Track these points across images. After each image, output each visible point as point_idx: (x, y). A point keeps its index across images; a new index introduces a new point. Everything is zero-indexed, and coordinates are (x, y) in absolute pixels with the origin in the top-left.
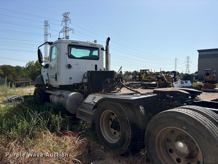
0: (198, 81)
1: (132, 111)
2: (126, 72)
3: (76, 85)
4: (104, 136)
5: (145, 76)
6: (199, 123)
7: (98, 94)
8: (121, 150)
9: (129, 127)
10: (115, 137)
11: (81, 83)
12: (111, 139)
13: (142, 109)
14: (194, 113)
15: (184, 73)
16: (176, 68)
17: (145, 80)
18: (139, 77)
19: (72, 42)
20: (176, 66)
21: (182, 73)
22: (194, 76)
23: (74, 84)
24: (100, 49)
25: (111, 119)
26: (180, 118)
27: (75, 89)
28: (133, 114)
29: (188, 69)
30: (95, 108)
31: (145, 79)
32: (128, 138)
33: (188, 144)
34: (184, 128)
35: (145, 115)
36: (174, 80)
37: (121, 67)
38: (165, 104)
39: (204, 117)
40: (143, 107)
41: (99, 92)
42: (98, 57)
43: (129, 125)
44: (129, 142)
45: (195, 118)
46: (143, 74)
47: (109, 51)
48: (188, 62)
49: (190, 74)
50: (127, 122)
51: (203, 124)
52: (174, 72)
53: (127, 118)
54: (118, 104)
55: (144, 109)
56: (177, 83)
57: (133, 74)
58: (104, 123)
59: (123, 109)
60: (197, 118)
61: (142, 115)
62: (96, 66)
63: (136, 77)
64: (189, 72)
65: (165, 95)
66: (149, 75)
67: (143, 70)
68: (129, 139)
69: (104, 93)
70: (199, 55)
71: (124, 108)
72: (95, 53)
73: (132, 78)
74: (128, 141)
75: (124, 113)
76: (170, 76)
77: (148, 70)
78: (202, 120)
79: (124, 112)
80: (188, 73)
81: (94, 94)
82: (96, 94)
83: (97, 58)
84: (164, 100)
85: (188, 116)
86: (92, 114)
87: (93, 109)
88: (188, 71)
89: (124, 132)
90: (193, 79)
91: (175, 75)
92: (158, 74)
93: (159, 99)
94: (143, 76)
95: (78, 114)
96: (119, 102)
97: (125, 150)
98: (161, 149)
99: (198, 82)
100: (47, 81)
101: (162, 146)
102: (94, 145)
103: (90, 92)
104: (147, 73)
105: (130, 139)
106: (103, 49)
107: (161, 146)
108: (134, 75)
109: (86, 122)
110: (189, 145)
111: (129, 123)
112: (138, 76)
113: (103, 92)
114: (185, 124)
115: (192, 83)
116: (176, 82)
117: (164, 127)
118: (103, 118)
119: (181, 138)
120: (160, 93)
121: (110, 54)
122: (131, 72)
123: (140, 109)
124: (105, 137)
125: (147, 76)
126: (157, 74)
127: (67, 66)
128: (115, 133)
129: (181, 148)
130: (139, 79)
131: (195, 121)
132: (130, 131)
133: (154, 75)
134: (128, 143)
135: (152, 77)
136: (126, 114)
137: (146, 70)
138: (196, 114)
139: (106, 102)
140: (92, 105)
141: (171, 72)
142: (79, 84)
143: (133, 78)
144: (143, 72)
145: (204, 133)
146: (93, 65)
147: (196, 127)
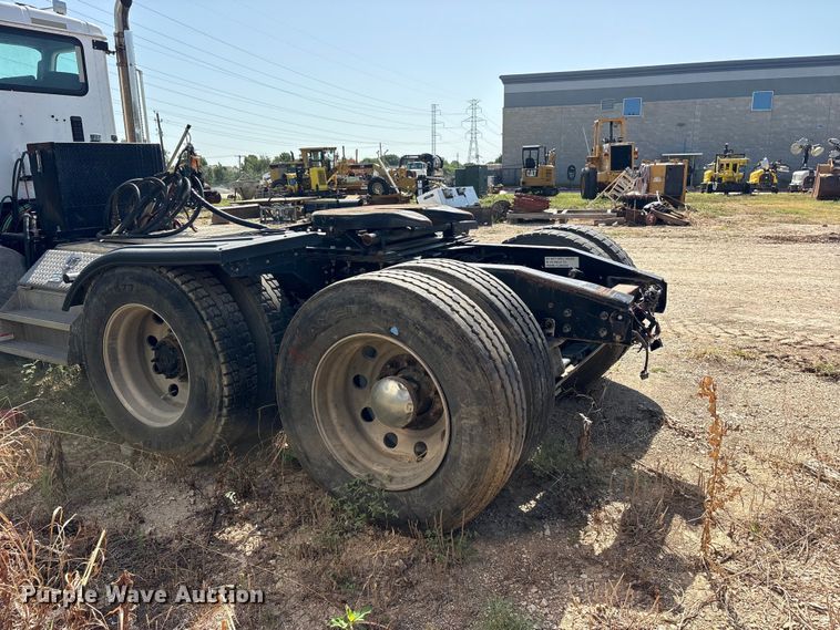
0: (501, 189)
1: (231, 299)
2: (246, 160)
4: (126, 405)
5: (320, 173)
6: (435, 308)
7: (90, 244)
8: (198, 445)
9: (218, 357)
10: (175, 404)
12: (156, 412)
13: (269, 289)
14: (427, 280)
15: (463, 162)
16: (434, 144)
17: (322, 188)
18: (299, 179)
20: (434, 135)
21: (456, 163)
22: (490, 173)
24: (87, 44)
25: (152, 340)
26: (382, 299)
28: (231, 309)
29: (474, 145)
30: (74, 304)
31: (321, 184)
32: (217, 396)
33: (415, 382)
34: (395, 330)
35: (282, 307)
36: (420, 185)
37: (189, 127)
38: (352, 263)
39: (455, 290)
40: (275, 281)
41: (95, 236)
42: (82, 80)
43: (219, 349)
44: (225, 411)
45: (425, 294)
46: (312, 164)
47: (132, 55)
48: (474, 119)
49: (482, 164)
50: (208, 341)
51: (448, 310)
52: (427, 158)
53: (208, 323)
54: (170, 275)
55: (276, 288)
56: (432, 195)
57: (273, 167)
58: (120, 357)
59: (190, 291)
60: (430, 293)
61: (268, 309)
62: (76, 123)
63: (284, 180)
64: (477, 156)
65: (353, 232)
66: (335, 169)
67: (314, 151)
68: (222, 402)
69: (118, 240)
70: (505, 94)
71: (196, 289)
72: (66, 63)
73: (270, 181)
74: (221, 409)
75: (196, 308)
76: (413, 174)
77: (333, 150)
78: (446, 299)
79: (197, 303)
80: (474, 162)
81: (74, 247)
82: (81, 246)
83: (75, 87)
84: (348, 248)
85: (406, 290)
86: (66, 327)
87: (66, 308)
88: (473, 154)
89: (200, 378)
90: (486, 180)
91: (430, 170)
92: (369, 165)
93: (332, 248)
94: (313, 175)
95: (5, 338)
96: (172, 268)
97: (210, 441)
98: (333, 414)
99: (502, 192)
101: (336, 406)
102: (89, 447)
103: (56, 239)
104: (329, 161)
105: (226, 400)
106: (101, 45)
107: (331, 405)
108: (277, 169)
109: (54, 366)
110: (415, 386)
111: (217, 344)
112: (293, 175)
113: (112, 238)
114: (397, 316)
115: (479, 196)
116: (426, 194)
117: (336, 337)
118: (113, 336)
119: (395, 368)
120: (335, 226)
121: (140, 72)
122: (268, 161)
123: (260, 290)
124: (130, 408)
125: (330, 172)
126: (366, 166)
128: (174, 389)
129: (393, 400)
130: (299, 187)
131: (424, 304)
132: (224, 371)
133: (354, 171)
134: (220, 416)
135: (350, 180)
136: (204, 309)
137: (323, 151)
138: (431, 283)
139: (118, 271)
140: (62, 290)
141: (416, 160)
143: (275, 184)
144: (314, 155)
145: (448, 339)
146: (61, 120)
147: (426, 323)
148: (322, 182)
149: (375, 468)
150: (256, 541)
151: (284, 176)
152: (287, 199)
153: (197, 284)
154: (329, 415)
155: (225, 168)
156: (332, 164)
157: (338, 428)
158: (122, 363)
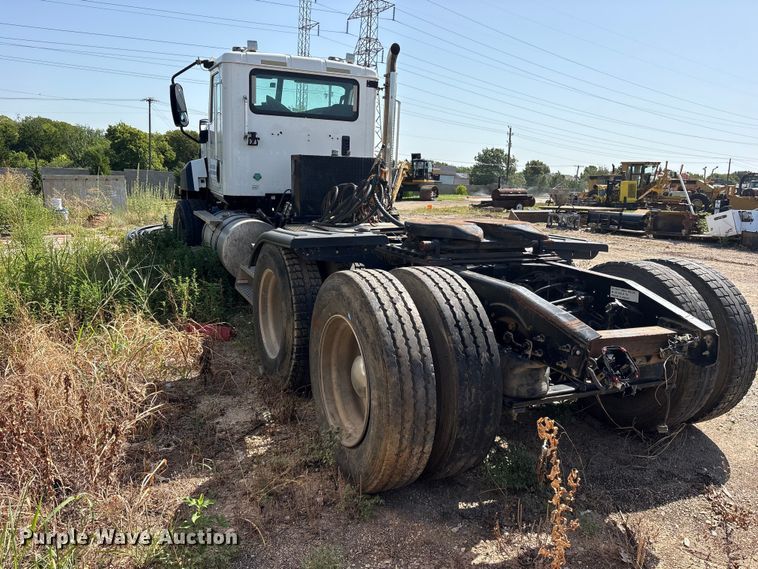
2: (586, 170)
3: (273, 198)
4: (264, 339)
5: (632, 186)
6: (367, 303)
9: (293, 316)
11: (289, 192)
14: (386, 281)
17: (629, 200)
18: (609, 191)
19: (263, 62)
23: (268, 196)
24: (363, 84)
27: (259, 211)
31: (630, 197)
32: (291, 343)
34: (349, 316)
42: (355, 110)
43: (295, 310)
44: (294, 356)
45: (367, 291)
51: (376, 307)
53: (293, 290)
56: (725, 216)
57: (592, 178)
58: (269, 305)
59: (289, 266)
60: (373, 291)
62: (346, 141)
63: (596, 190)
66: (655, 183)
71: (294, 265)
75: (289, 279)
77: (655, 164)
78: (383, 298)
79: (290, 275)
83: (349, 114)
85: (357, 285)
92: (691, 180)
93: (405, 249)
94: (624, 187)
95: (242, 282)
97: (288, 376)
98: (334, 375)
100: (202, 181)
104: (650, 175)
105: (295, 348)
106: (373, 84)
107: (334, 368)
111: (294, 306)
112: (604, 187)
117: (330, 315)
118: (265, 290)
121: (399, 103)
124: (264, 341)
127: (246, 137)
130: (608, 198)
131: (363, 299)
134: (292, 359)
136: (293, 279)
137: (644, 165)
138: (387, 284)
142: (281, 195)
145: (369, 331)
146: (335, 139)
147: (360, 314)
148: (631, 195)
149: (347, 424)
150: (262, 451)
151: (595, 187)
152: (576, 207)
153: (296, 262)
154: (330, 374)
155: (563, 176)
156: (652, 177)
157: (335, 386)
158: (269, 310)
